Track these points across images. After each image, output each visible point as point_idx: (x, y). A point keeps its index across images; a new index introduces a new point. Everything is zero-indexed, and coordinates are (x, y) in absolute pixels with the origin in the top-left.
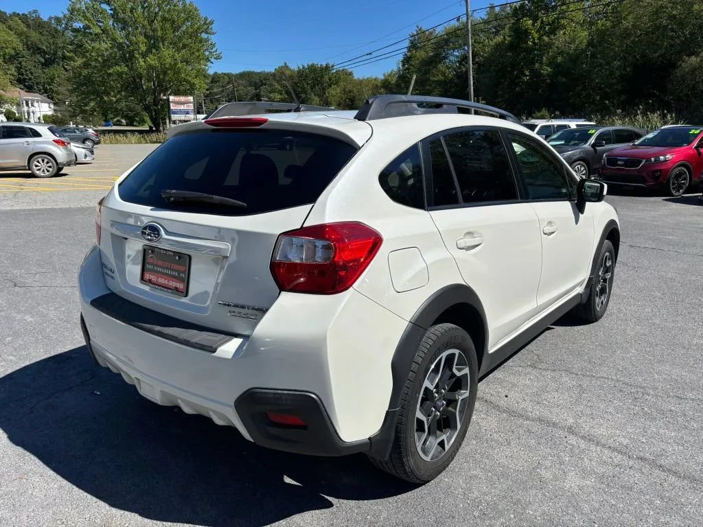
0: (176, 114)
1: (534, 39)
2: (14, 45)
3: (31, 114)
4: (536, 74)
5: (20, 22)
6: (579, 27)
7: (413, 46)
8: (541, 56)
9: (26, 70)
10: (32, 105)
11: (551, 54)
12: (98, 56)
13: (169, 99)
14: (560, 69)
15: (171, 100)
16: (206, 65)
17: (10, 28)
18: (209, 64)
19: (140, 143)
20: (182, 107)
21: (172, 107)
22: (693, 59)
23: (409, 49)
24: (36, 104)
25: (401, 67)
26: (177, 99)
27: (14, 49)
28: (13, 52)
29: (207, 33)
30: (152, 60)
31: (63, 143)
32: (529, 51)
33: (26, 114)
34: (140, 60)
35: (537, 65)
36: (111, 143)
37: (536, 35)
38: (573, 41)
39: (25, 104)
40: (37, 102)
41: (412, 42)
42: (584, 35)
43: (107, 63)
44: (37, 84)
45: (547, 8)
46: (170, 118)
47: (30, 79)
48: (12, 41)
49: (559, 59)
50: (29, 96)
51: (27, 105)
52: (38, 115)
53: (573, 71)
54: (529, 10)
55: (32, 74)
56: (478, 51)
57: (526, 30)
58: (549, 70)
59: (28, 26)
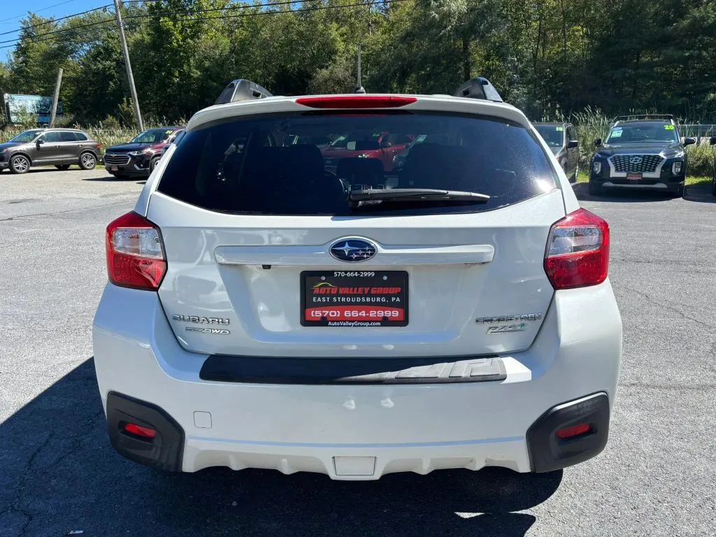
1: (178, 41)
4: (185, 76)
6: (219, 34)
7: (28, 34)
8: (188, 58)
11: (197, 57)
14: (209, 73)
22: (324, 71)
23: (23, 38)
25: (12, 58)
32: (175, 52)
35: (185, 67)
37: (180, 37)
38: (216, 46)
41: (25, 30)
42: (225, 42)
45: (184, 11)
49: (207, 64)
53: (222, 76)
54: (166, 10)
56: (114, 47)
57: (168, 30)
58: (199, 73)
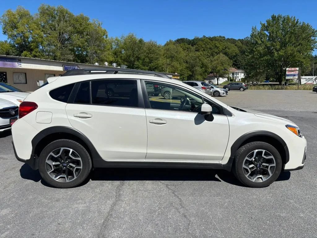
0: (289, 76)
2: (236, 52)
3: (237, 78)
5: (240, 42)
9: (239, 61)
10: (238, 74)
12: (258, 53)
13: (286, 69)
15: (287, 70)
16: (310, 52)
17: (236, 45)
18: (312, 51)
19: (269, 89)
20: (292, 73)
21: (287, 73)
24: (239, 74)
26: (290, 69)
27: (235, 53)
28: (235, 54)
29: (314, 36)
30: (281, 53)
31: (205, 88)
33: (235, 77)
34: (275, 53)
36: (257, 89)
39: (235, 74)
40: (240, 73)
43: (261, 56)
44: (242, 66)
46: (285, 78)
47: (240, 64)
48: (235, 50)
50: (237, 71)
51: (236, 74)
52: (239, 78)
55: (240, 62)
59: (243, 44)
